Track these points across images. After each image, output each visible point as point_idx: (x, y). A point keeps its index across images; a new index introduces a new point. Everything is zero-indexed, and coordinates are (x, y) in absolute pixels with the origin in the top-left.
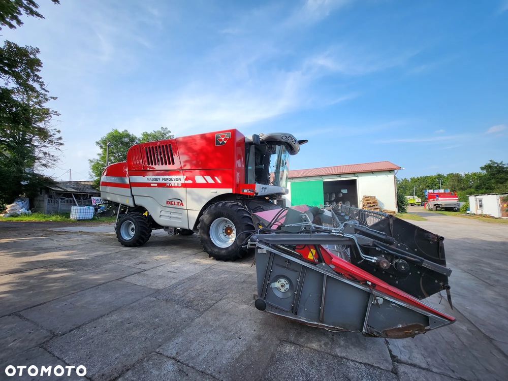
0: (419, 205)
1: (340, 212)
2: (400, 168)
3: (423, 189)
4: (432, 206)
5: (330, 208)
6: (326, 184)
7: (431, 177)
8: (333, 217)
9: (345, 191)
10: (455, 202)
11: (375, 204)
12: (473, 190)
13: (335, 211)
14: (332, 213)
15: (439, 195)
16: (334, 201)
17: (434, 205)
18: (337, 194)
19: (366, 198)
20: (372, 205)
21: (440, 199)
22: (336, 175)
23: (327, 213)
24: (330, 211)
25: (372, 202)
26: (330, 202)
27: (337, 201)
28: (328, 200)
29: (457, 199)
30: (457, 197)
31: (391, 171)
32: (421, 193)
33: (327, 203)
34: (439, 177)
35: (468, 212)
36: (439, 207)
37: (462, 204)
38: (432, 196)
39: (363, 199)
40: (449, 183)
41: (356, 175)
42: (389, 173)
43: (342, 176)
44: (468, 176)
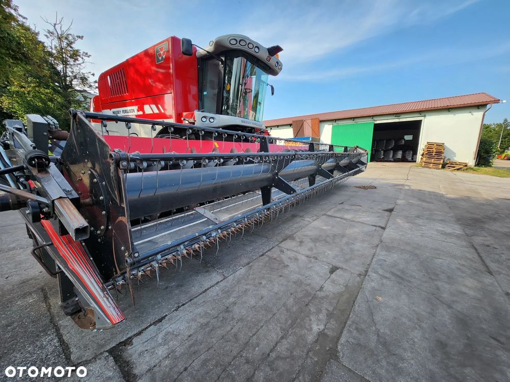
9: (409, 137)
18: (397, 141)
22: (394, 114)
39: (426, 147)
41: (423, 114)
42: (475, 109)
43: (402, 116)
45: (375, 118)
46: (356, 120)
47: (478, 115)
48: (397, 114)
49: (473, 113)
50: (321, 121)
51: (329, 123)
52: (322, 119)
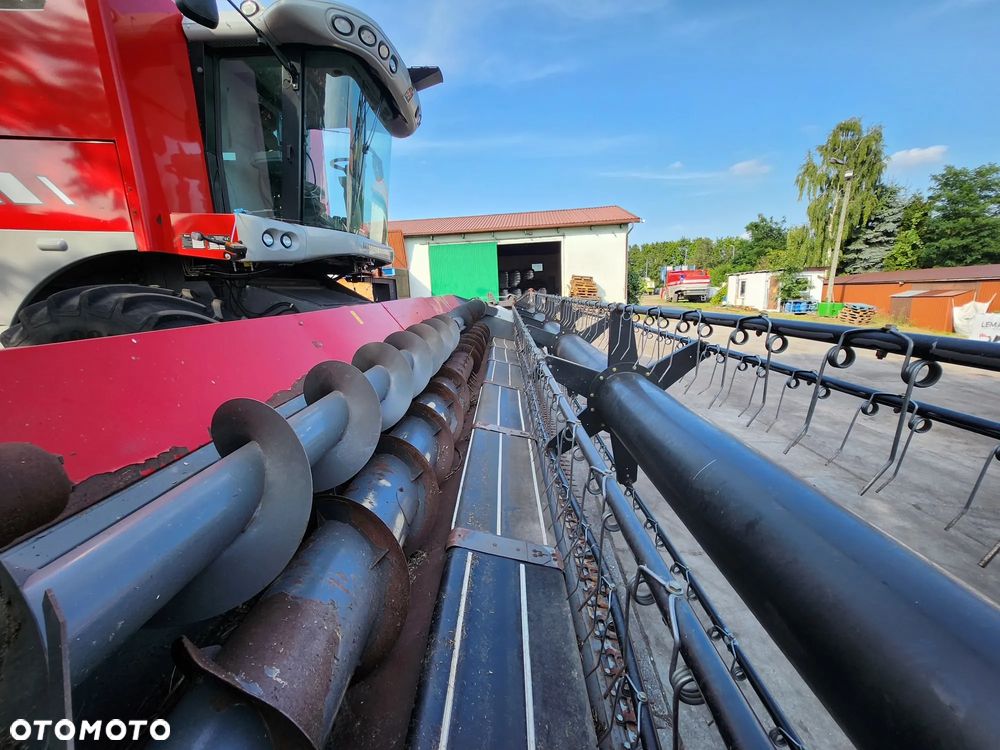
0: (650, 293)
1: (532, 310)
2: (637, 220)
3: (659, 265)
4: (672, 294)
5: (510, 302)
6: (503, 251)
7: (671, 244)
8: (516, 322)
9: (538, 267)
10: (705, 286)
11: (592, 291)
12: (729, 266)
13: (521, 308)
14: (514, 314)
15: (684, 275)
16: (519, 287)
17: (676, 293)
18: (524, 273)
19: (576, 279)
20: (586, 293)
21: (685, 281)
22: (523, 230)
23: (505, 315)
24: (509, 308)
25: (586, 286)
26: (511, 290)
27: (524, 287)
28: (506, 285)
29: (708, 281)
30: (707, 278)
31: (622, 225)
32: (655, 272)
33: (506, 291)
34: (684, 243)
35: (724, 303)
36: (682, 295)
37: (715, 291)
38: (674, 278)
39: (572, 283)
40: (696, 255)
41: (561, 231)
42: (617, 228)
43: (535, 234)
44: (720, 243)
45: (498, 236)
46: (468, 238)
47: (621, 236)
48: (528, 230)
49: (617, 234)
50: (406, 237)
51: (423, 241)
52: (408, 233)
